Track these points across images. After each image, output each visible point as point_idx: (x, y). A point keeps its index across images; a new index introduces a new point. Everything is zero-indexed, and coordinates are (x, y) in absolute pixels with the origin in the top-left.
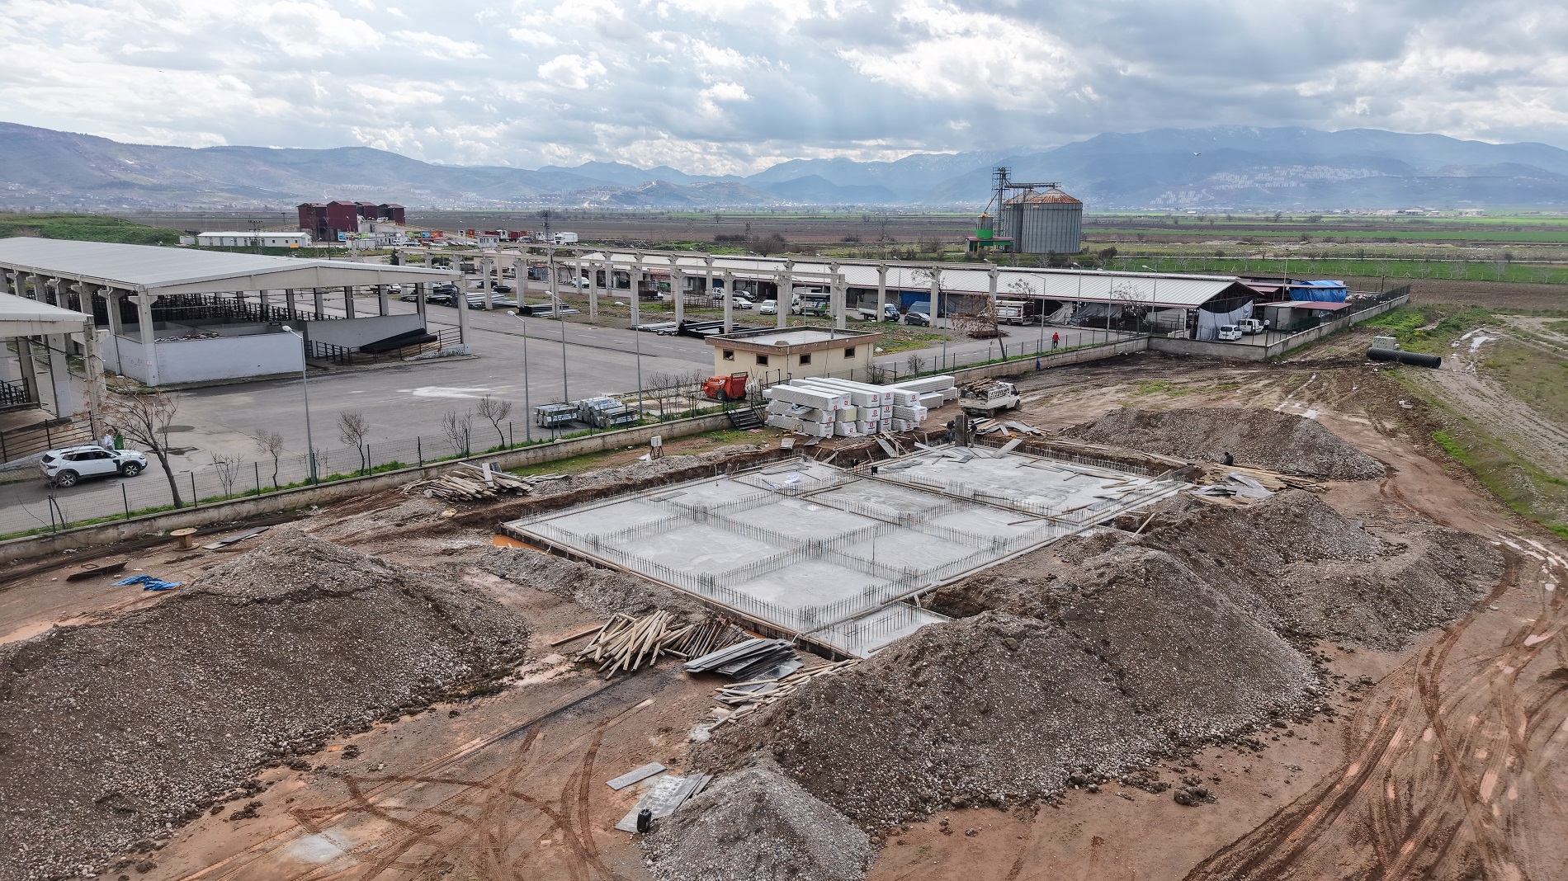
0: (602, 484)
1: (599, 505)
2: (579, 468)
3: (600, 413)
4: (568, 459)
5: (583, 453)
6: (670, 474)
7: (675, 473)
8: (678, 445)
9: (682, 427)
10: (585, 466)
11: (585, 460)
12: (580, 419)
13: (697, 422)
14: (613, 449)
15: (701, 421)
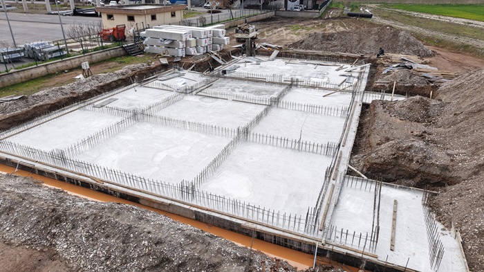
0: (53, 99)
1: (55, 116)
2: (32, 88)
3: (40, 51)
4: (23, 83)
5: (33, 78)
6: (101, 86)
7: (104, 86)
8: (98, 67)
9: (98, 56)
10: (36, 87)
11: (35, 83)
12: (27, 56)
13: (106, 53)
14: (55, 73)
15: (108, 52)
